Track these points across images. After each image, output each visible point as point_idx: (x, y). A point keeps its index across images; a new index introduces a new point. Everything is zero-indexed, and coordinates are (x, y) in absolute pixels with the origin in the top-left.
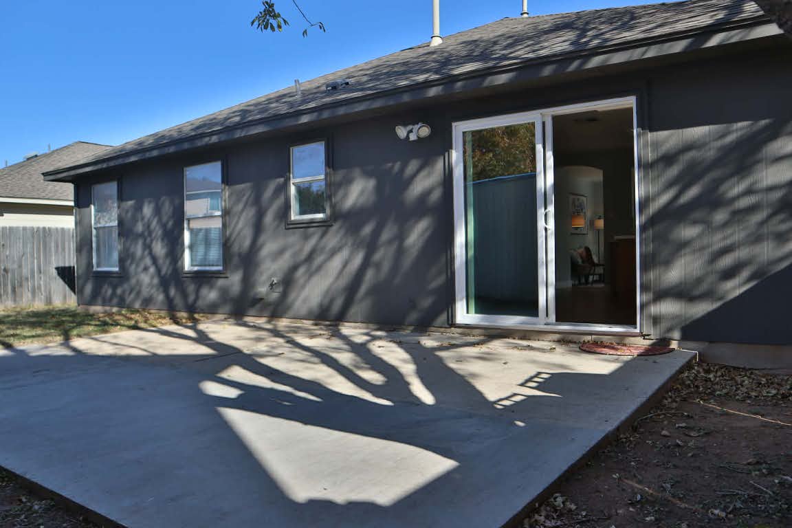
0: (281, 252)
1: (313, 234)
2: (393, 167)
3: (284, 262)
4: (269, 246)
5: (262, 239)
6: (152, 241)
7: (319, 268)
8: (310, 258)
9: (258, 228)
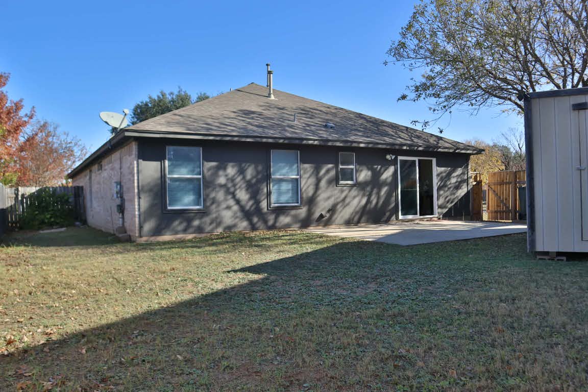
0: (329, 198)
1: (345, 190)
2: (377, 168)
3: (331, 202)
4: (322, 195)
5: (319, 192)
6: (236, 190)
7: (348, 204)
8: (344, 200)
9: (317, 187)
